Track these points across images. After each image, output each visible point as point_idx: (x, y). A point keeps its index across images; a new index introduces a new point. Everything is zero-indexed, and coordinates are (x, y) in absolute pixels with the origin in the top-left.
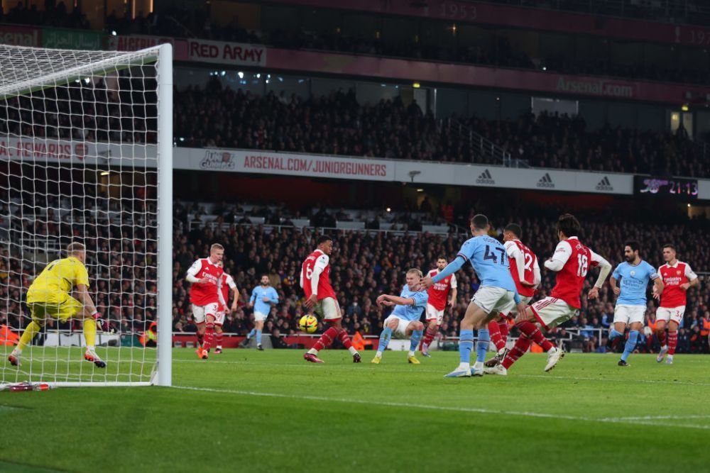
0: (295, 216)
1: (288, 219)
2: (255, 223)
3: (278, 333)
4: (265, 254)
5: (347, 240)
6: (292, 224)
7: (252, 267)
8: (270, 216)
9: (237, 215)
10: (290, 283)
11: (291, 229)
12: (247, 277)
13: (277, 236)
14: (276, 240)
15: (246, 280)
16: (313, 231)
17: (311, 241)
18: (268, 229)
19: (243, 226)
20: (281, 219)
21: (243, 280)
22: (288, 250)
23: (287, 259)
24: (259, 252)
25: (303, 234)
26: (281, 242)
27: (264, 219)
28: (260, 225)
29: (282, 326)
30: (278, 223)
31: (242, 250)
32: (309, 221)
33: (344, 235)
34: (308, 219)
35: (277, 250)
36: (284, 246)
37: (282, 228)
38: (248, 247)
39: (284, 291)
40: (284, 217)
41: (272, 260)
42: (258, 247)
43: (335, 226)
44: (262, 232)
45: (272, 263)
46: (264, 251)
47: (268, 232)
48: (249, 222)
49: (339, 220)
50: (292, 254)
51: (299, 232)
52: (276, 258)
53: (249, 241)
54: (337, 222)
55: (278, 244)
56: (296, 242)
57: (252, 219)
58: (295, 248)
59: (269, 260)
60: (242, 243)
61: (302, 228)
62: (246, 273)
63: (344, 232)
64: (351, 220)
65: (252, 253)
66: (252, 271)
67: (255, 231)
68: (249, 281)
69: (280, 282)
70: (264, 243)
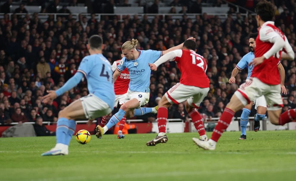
0: (72, 4)
1: (64, 6)
2: (31, 12)
3: (41, 122)
4: (38, 42)
5: (123, 25)
6: (68, 11)
7: (22, 57)
8: (47, 4)
9: (13, 5)
10: (61, 71)
11: (67, 17)
12: (18, 67)
13: (52, 24)
14: (51, 28)
15: (15, 69)
16: (89, 17)
17: (86, 28)
18: (44, 18)
19: (18, 16)
20: (58, 7)
21: (13, 70)
22: (62, 38)
23: (60, 46)
24: (32, 42)
25: (79, 22)
26: (55, 30)
27: (40, 7)
28: (35, 14)
29: (46, 114)
30: (55, 11)
31: (14, 40)
32: (86, 8)
33: (121, 21)
34: (85, 6)
35: (50, 39)
36: (58, 34)
37: (58, 16)
38: (21, 36)
39: (53, 79)
40: (60, 5)
41: (44, 49)
42: (31, 36)
43: (112, 11)
44: (37, 20)
45: (44, 52)
46: (37, 40)
47: (43, 21)
48: (25, 11)
49: (117, 6)
50: (65, 41)
51: (75, 19)
52: (49, 46)
53: (23, 30)
54: (115, 8)
55: (52, 33)
56: (70, 29)
57: (28, 8)
58: (70, 36)
59: (42, 49)
60: (16, 33)
61: (78, 14)
62: (16, 63)
63: (121, 17)
64: (130, 5)
65: (25, 43)
66: (23, 61)
67: (30, 20)
68: (18, 71)
69: (50, 71)
70: (39, 31)
